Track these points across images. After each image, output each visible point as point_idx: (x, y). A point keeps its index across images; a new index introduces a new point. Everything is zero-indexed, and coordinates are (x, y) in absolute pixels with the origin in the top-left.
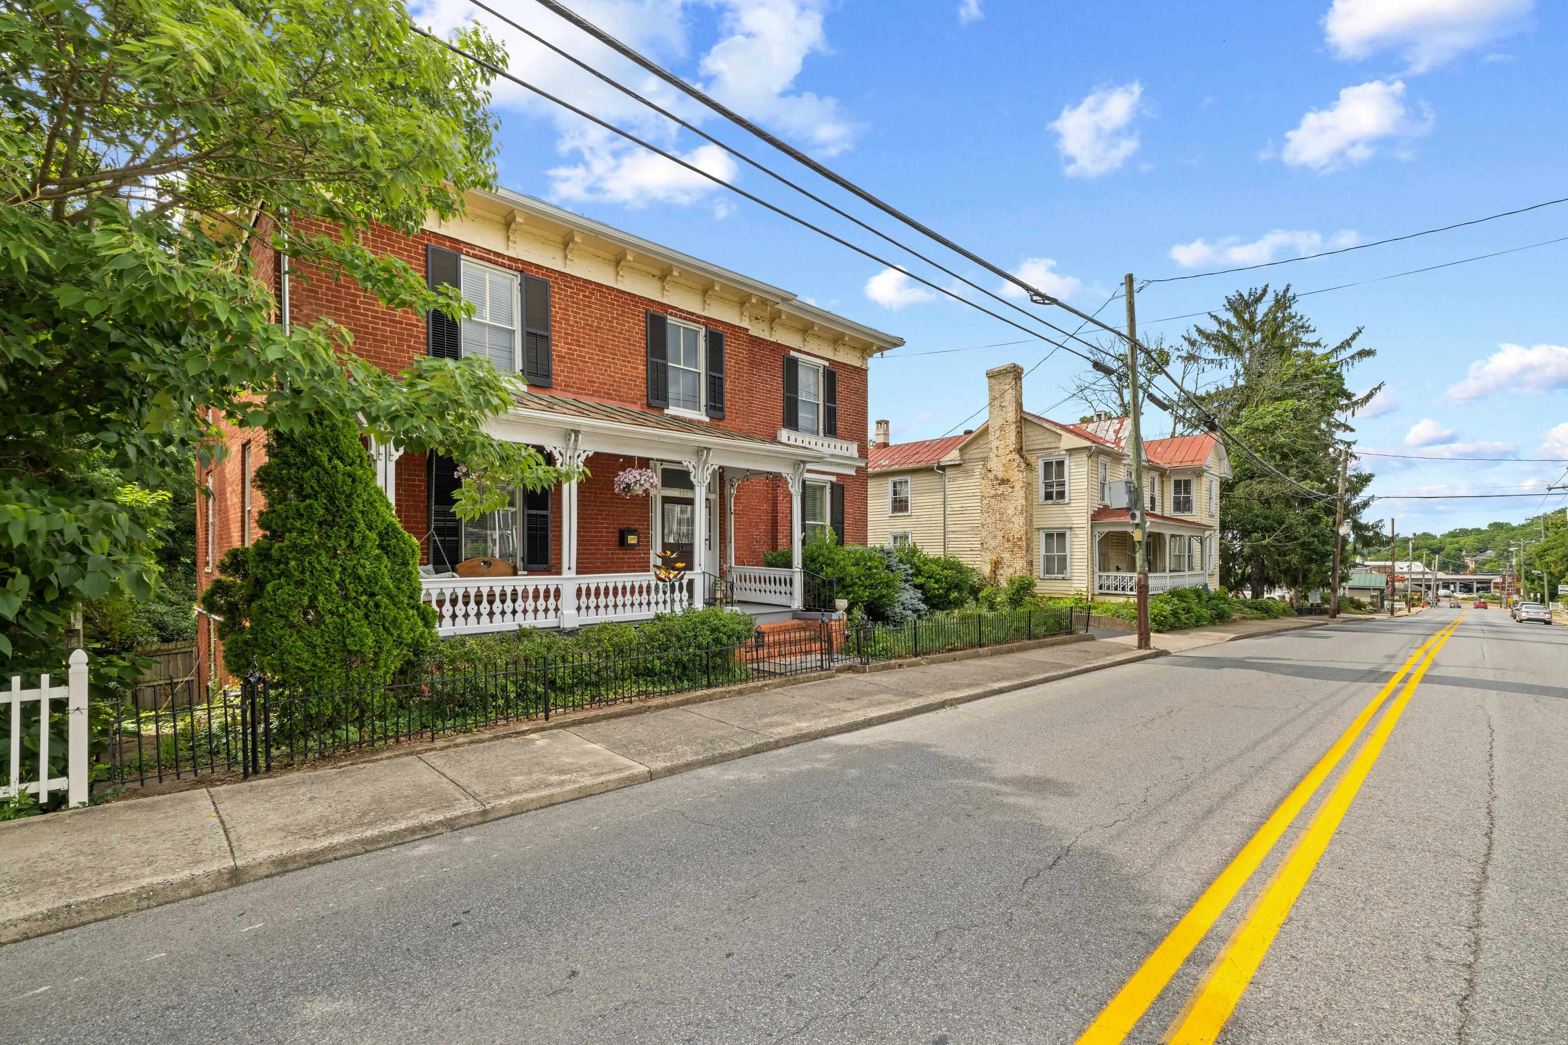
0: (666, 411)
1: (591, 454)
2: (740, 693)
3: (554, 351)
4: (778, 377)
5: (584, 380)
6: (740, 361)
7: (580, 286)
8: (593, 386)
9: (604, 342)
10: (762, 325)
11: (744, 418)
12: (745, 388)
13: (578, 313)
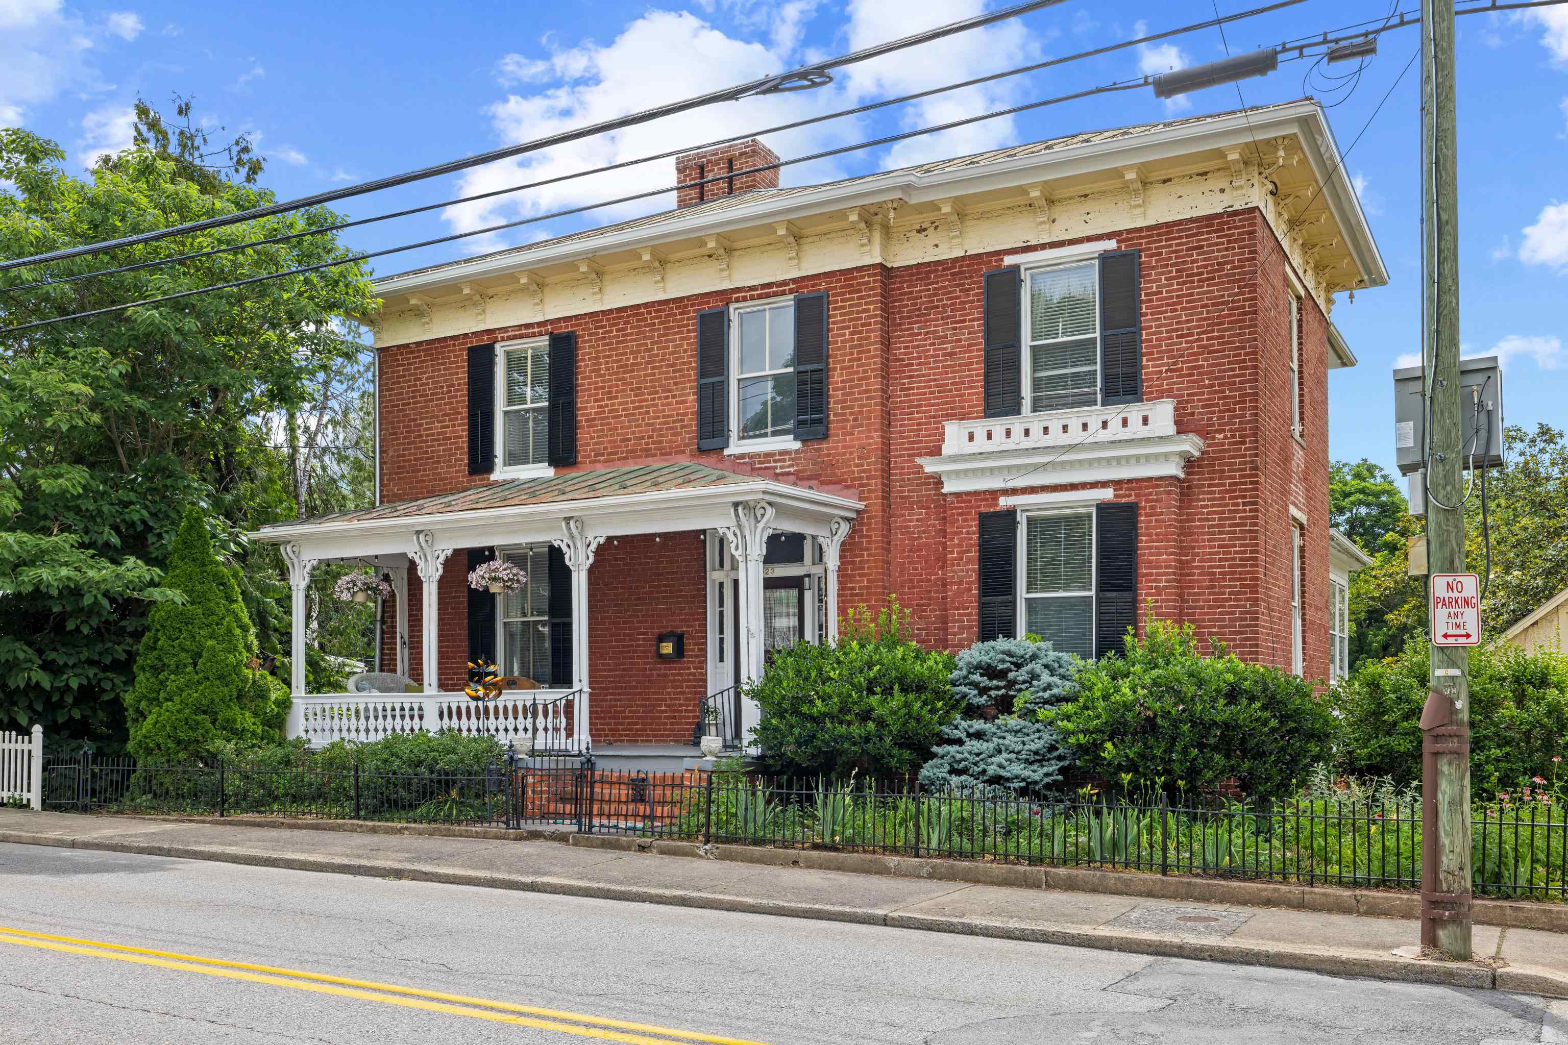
0: (726, 452)
3: (582, 415)
4: (973, 320)
5: (616, 441)
6: (863, 325)
7: (614, 319)
8: (627, 446)
9: (640, 382)
10: (933, 237)
11: (870, 425)
12: (873, 370)
13: (610, 356)
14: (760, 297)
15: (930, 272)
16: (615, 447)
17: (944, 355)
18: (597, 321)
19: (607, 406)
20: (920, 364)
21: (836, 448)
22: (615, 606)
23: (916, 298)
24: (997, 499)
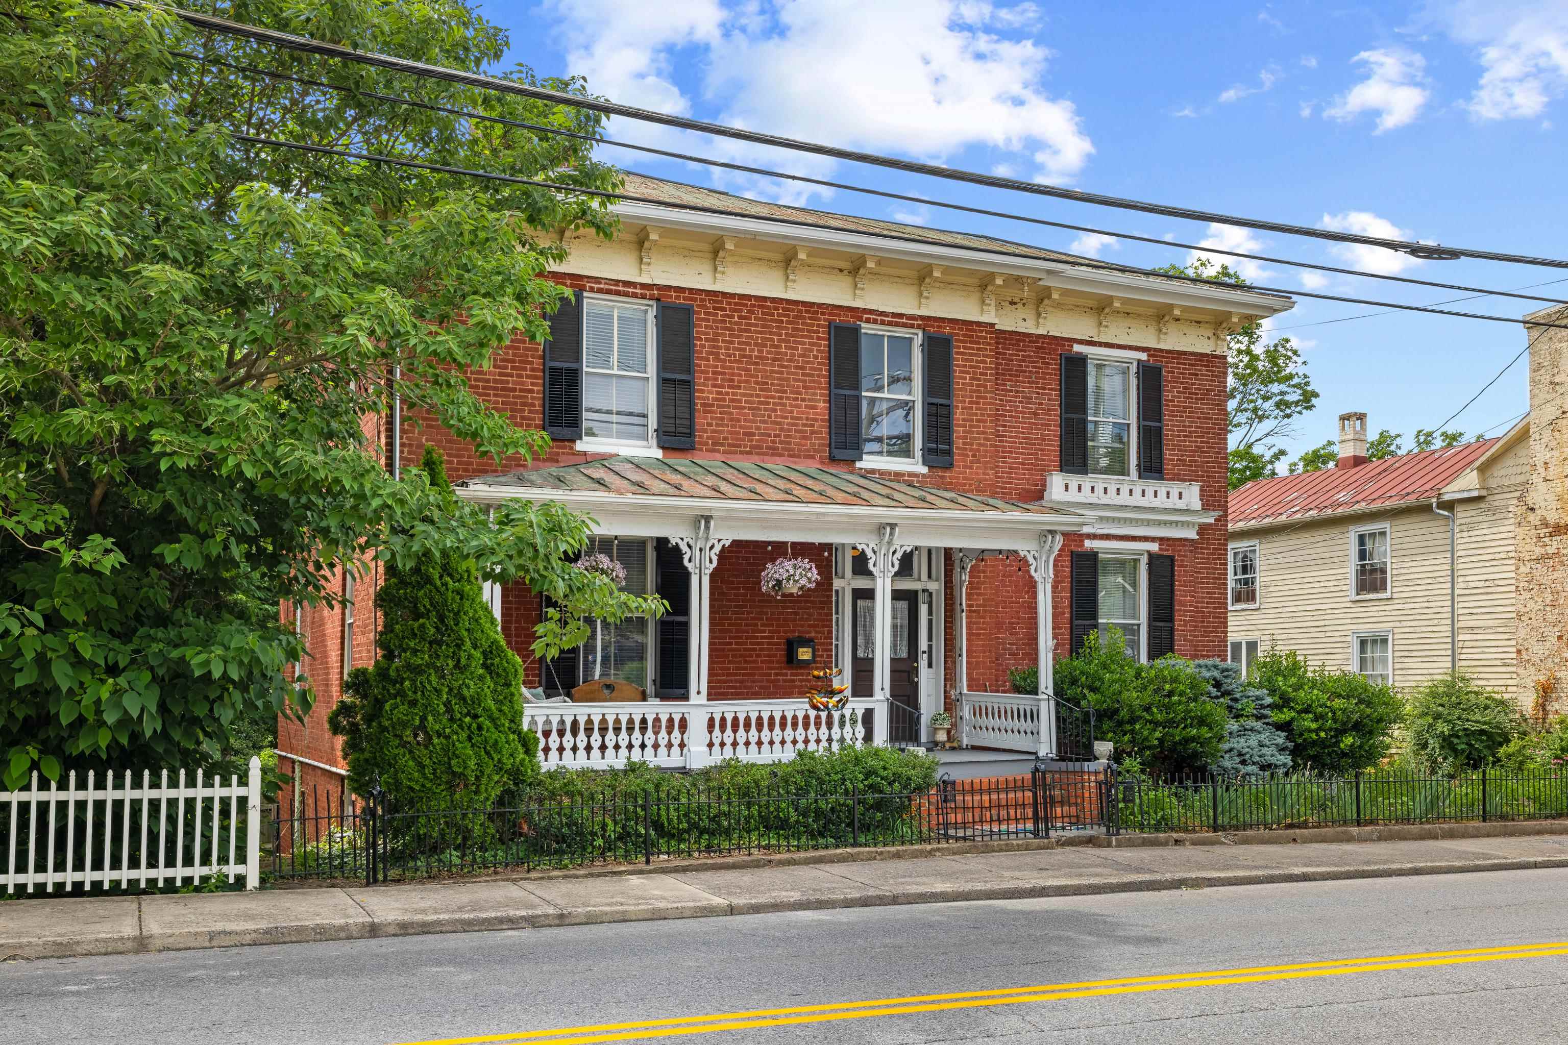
0: (858, 465)
1: (728, 543)
2: (898, 856)
3: (699, 398)
4: (1052, 389)
5: (739, 433)
6: (981, 374)
7: (736, 304)
8: (752, 441)
9: (767, 377)
10: (1022, 312)
11: (987, 462)
12: (989, 415)
13: (732, 342)
14: (890, 324)
15: (1019, 340)
16: (737, 439)
17: (1030, 413)
18: (715, 302)
19: (727, 394)
20: (1011, 417)
21: (958, 478)
22: (736, 606)
23: (1008, 360)
24: (1082, 541)
